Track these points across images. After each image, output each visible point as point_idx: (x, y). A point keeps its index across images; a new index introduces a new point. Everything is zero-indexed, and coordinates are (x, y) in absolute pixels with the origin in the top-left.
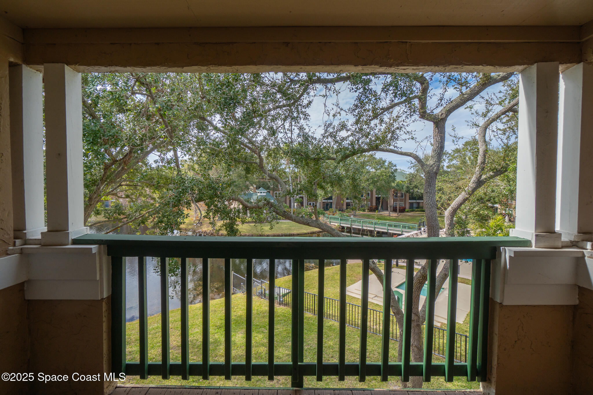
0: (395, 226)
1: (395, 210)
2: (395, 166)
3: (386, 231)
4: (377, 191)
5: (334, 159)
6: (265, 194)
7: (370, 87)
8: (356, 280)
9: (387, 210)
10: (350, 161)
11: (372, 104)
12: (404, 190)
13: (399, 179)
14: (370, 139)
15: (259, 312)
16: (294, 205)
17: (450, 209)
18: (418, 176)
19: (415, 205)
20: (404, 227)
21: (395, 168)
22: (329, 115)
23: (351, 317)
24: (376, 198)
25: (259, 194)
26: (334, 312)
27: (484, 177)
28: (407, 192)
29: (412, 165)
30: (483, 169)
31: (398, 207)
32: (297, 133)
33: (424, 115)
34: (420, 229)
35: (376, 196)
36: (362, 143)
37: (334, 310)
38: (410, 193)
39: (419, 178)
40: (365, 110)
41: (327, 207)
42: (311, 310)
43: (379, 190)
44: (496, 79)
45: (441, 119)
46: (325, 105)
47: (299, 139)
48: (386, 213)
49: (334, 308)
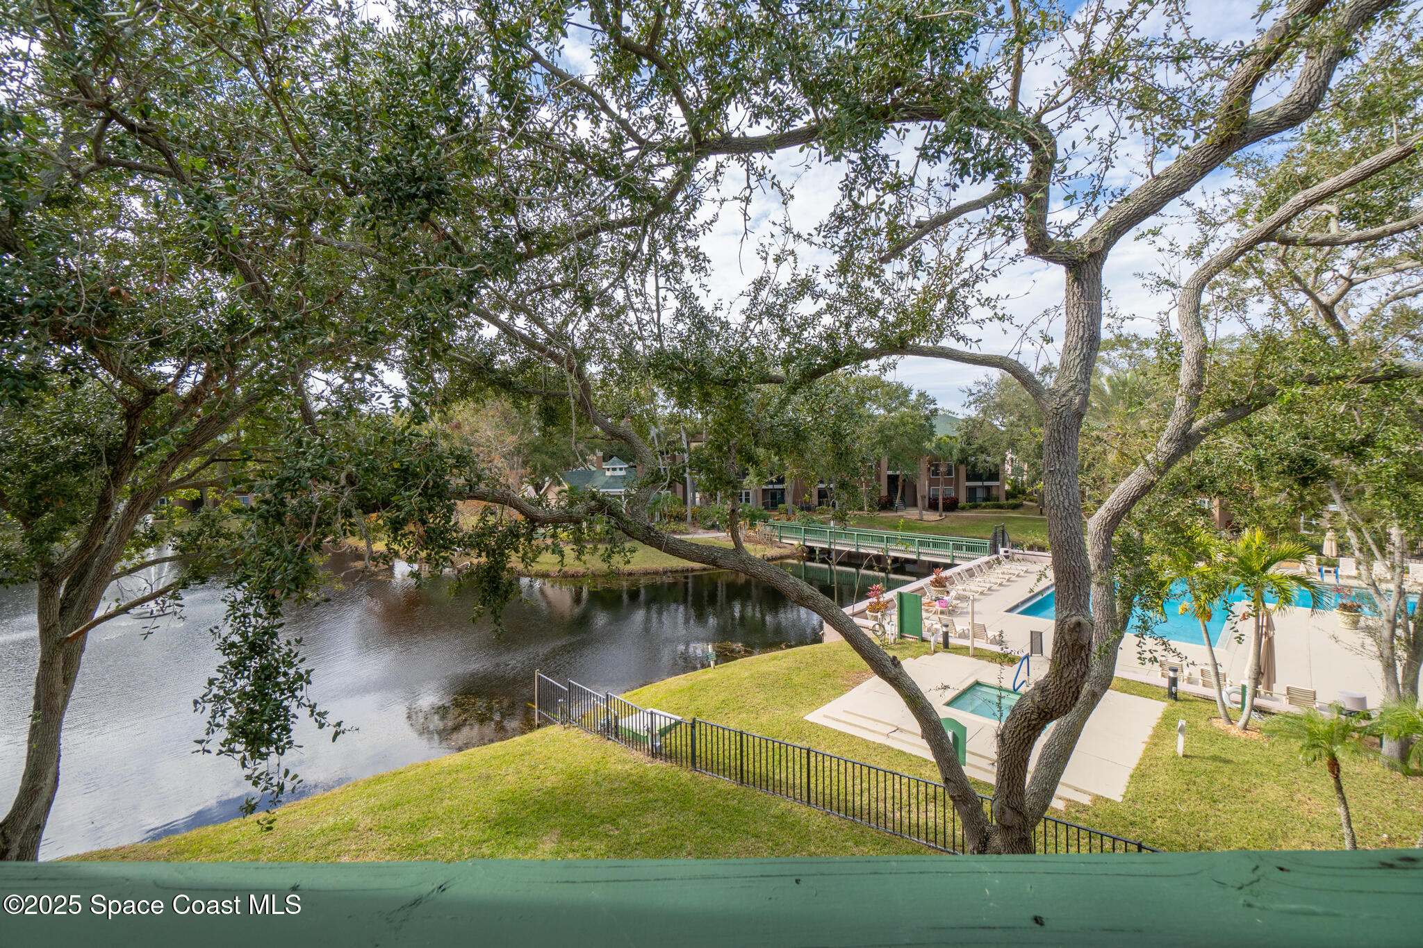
0: (935, 545)
1: (933, 506)
2: (933, 402)
3: (914, 557)
4: (890, 461)
5: (778, 381)
6: (623, 473)
7: (882, 152)
8: (845, 685)
9: (915, 505)
10: (827, 386)
11: (886, 214)
12: (955, 458)
13: (942, 431)
14: (883, 321)
15: (599, 779)
16: (694, 497)
17: (1102, 512)
18: (986, 424)
19: (980, 494)
20: (958, 547)
21: (932, 407)
22: (765, 259)
23: (835, 788)
24: (889, 476)
25: (608, 474)
26: (791, 776)
27: (1198, 424)
28: (961, 462)
29: (971, 398)
30: (1195, 402)
31: (941, 498)
32: (674, 310)
33: (1040, 246)
34: (996, 552)
35: (890, 473)
36: (859, 331)
37: (790, 770)
38: (967, 464)
39: (988, 428)
40: (865, 231)
41: (773, 499)
42: (733, 771)
43: (895, 459)
44: (1261, 125)
45: (1091, 255)
46: (745, 214)
47: (680, 326)
48: (912, 514)
49: (790, 764)
